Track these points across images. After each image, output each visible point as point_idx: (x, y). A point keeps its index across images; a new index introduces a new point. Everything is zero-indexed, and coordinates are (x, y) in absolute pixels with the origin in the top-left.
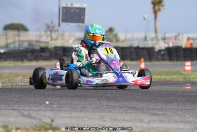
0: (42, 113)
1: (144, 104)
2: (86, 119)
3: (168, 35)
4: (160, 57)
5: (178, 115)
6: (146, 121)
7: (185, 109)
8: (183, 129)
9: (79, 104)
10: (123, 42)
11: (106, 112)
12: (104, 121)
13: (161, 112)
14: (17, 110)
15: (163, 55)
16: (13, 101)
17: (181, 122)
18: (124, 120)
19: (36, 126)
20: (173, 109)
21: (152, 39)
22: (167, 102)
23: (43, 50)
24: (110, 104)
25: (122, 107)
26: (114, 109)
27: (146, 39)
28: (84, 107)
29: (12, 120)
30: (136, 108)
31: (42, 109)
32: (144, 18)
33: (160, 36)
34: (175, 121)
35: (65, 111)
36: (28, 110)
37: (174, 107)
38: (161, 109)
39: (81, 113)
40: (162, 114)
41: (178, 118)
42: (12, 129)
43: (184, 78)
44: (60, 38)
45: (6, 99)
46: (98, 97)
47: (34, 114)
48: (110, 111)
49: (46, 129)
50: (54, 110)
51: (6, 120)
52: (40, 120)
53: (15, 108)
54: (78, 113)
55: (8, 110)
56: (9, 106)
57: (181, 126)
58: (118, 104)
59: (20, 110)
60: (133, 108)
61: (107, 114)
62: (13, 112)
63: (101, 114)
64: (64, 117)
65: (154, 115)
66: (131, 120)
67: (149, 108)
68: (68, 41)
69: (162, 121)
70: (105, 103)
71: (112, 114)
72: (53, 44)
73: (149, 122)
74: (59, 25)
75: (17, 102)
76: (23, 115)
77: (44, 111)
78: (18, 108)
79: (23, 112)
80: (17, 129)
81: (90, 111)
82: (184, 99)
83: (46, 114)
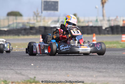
0: (29, 71)
1: (94, 65)
2: (56, 75)
3: (111, 18)
4: (106, 32)
5: (115, 72)
6: (94, 76)
7: (120, 68)
8: (118, 82)
9: (53, 66)
10: (83, 22)
11: (70, 70)
12: (68, 76)
13: (104, 70)
14: (13, 69)
15: (108, 31)
16: (11, 63)
17: (117, 77)
18: (81, 76)
19: (25, 81)
20: (112, 68)
21: (101, 21)
22: (108, 63)
23: (32, 28)
24: (72, 65)
25: (80, 67)
26: (74, 68)
27: (97, 21)
28: (56, 67)
29: (9, 76)
30: (88, 67)
31: (29, 69)
32: (96, 8)
33: (106, 18)
34: (113, 76)
35: (43, 70)
36: (20, 70)
37: (113, 67)
38: (105, 68)
39: (54, 71)
40: (105, 72)
41: (115, 74)
42: (9, 82)
43: (121, 46)
44: (42, 20)
45: (6, 62)
46: (64, 60)
47: (23, 72)
48: (72, 70)
49: (31, 83)
50: (36, 70)
51: (5, 76)
52: (27, 76)
53: (12, 68)
54: (51, 72)
55: (7, 69)
56: (8, 67)
57: (117, 79)
58: (77, 65)
59: (15, 69)
60: (86, 68)
61: (70, 72)
62: (11, 71)
63: (66, 72)
64: (43, 74)
65: (100, 72)
66: (85, 76)
67: (97, 67)
68: (47, 22)
69: (104, 77)
70: (69, 64)
71: (73, 72)
72: (38, 25)
73: (96, 77)
74: (42, 12)
75: (13, 64)
76: (17, 73)
77: (30, 70)
78: (14, 69)
79: (17, 71)
80: (12, 82)
81: (59, 70)
82: (119, 61)
83: (32, 72)
